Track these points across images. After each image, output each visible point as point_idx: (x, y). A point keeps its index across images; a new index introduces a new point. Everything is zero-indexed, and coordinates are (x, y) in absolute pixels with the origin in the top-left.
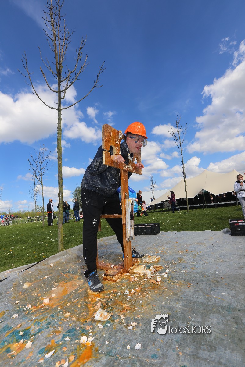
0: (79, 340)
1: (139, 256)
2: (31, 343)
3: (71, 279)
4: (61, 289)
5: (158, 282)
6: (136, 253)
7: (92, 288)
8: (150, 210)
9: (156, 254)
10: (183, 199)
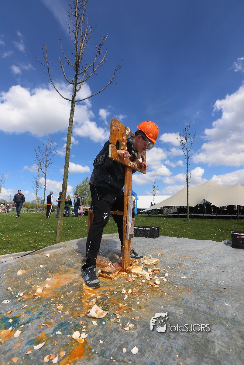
0: (71, 335)
1: (137, 257)
2: (20, 332)
3: (66, 272)
4: (55, 281)
5: (157, 285)
6: (134, 253)
7: (88, 282)
8: (149, 214)
9: (155, 256)
10: (183, 207)
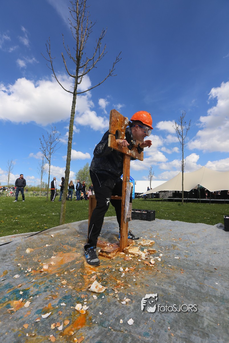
0: (74, 307)
1: (134, 238)
2: (30, 303)
3: (69, 251)
4: (59, 259)
5: (152, 264)
6: (131, 235)
7: (89, 261)
8: (145, 198)
9: (151, 238)
10: (178, 192)
